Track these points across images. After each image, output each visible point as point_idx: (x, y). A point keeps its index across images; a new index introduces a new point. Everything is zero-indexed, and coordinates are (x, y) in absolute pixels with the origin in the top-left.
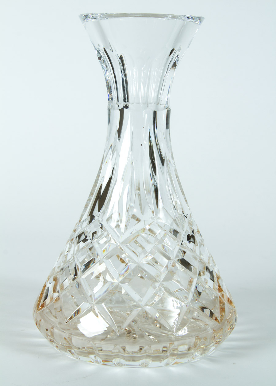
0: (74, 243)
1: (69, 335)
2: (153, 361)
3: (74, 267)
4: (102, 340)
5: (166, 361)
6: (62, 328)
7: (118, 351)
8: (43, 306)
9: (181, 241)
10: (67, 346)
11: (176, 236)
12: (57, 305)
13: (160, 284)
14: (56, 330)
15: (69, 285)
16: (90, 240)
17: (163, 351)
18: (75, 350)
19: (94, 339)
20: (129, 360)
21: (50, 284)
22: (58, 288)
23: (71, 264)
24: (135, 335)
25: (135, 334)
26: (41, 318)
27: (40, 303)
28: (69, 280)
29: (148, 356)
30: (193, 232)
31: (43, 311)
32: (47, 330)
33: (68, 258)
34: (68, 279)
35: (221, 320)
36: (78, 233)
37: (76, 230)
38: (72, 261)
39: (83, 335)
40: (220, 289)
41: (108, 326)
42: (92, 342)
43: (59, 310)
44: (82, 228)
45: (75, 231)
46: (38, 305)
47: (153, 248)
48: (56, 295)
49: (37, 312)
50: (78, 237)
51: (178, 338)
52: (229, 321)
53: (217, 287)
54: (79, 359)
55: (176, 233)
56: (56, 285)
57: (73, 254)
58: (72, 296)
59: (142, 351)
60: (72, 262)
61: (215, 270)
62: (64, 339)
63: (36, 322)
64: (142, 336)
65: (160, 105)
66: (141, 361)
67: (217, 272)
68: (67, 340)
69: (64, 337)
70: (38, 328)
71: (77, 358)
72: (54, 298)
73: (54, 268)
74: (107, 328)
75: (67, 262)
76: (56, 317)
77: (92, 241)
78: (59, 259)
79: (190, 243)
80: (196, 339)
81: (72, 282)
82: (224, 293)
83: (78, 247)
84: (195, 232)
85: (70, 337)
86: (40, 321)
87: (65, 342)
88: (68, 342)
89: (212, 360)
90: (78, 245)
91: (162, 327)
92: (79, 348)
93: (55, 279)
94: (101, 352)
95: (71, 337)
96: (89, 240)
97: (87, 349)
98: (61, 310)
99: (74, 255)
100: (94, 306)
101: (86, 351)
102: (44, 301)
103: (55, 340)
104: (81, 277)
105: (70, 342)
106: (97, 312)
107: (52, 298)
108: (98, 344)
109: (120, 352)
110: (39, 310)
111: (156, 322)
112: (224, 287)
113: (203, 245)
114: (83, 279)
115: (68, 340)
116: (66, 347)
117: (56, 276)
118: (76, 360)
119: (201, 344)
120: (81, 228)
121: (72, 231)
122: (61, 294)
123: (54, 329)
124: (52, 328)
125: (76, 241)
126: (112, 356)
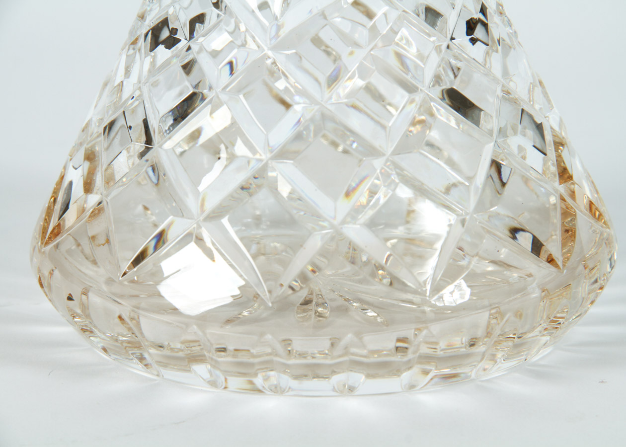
0: (139, 50)
1: (133, 311)
2: (368, 376)
3: (142, 120)
4: (228, 321)
5: (406, 376)
6: (114, 294)
7: (269, 350)
8: (58, 231)
9: (446, 37)
10: (129, 342)
11: (433, 25)
12: (97, 228)
13: (387, 160)
14: (94, 299)
15: (127, 170)
16: (186, 42)
17: (397, 348)
18: (150, 351)
19: (204, 319)
21: (76, 169)
22: (99, 180)
23: (134, 111)
24: (320, 309)
25: (323, 304)
26: (53, 267)
27: (49, 225)
28: (129, 157)
29: (357, 365)
30: (483, 10)
31: (57, 246)
32: (70, 298)
33: (126, 94)
34: (124, 152)
35: (566, 260)
36: (152, 21)
37: (146, 15)
38: (137, 103)
39: (175, 310)
40: (564, 175)
41: (243, 283)
42: (195, 327)
43: (103, 241)
44: (163, 5)
45: (142, 17)
46: (44, 230)
47: (364, 59)
48: (93, 199)
49: (40, 251)
50: (150, 33)
51: (442, 314)
52: (591, 266)
53: (554, 169)
54: (163, 376)
55: (432, 15)
56: (93, 174)
57: (139, 82)
58: (146, 208)
59: (338, 350)
60: (137, 106)
61: (551, 122)
62: (118, 320)
63: (40, 278)
64: (343, 310)
66: (337, 379)
67: (556, 128)
68: (128, 324)
69: (117, 315)
70: (47, 295)
71: (158, 375)
72: (87, 210)
73: (87, 125)
74: (240, 288)
75: (121, 106)
76: (94, 262)
77: (191, 44)
78: (100, 97)
79: (473, 44)
80: (490, 315)
81: (137, 161)
82: (576, 188)
83: (153, 63)
84: (489, 11)
85: (136, 317)
86: (51, 274)
87: (121, 329)
88: (130, 329)
89: (539, 374)
90: (152, 54)
91: (395, 285)
92: (161, 347)
93: (90, 157)
94: (223, 354)
95: (138, 318)
96: (183, 39)
97: (183, 347)
98: (108, 241)
99: (141, 85)
100: (199, 227)
101: (182, 354)
102: (59, 220)
103: (95, 326)
104: (161, 147)
105: (135, 330)
106: (209, 244)
107: (83, 210)
108: (216, 333)
109: (276, 355)
110: (47, 243)
111: (380, 272)
112: (576, 167)
113: (514, 49)
114: (166, 151)
115: (132, 324)
116: (125, 344)
117: (94, 146)
118: (155, 380)
119: (507, 330)
120: (160, 6)
121: (134, 16)
123: (90, 294)
124: (85, 293)
125: (145, 47)
126: (252, 365)
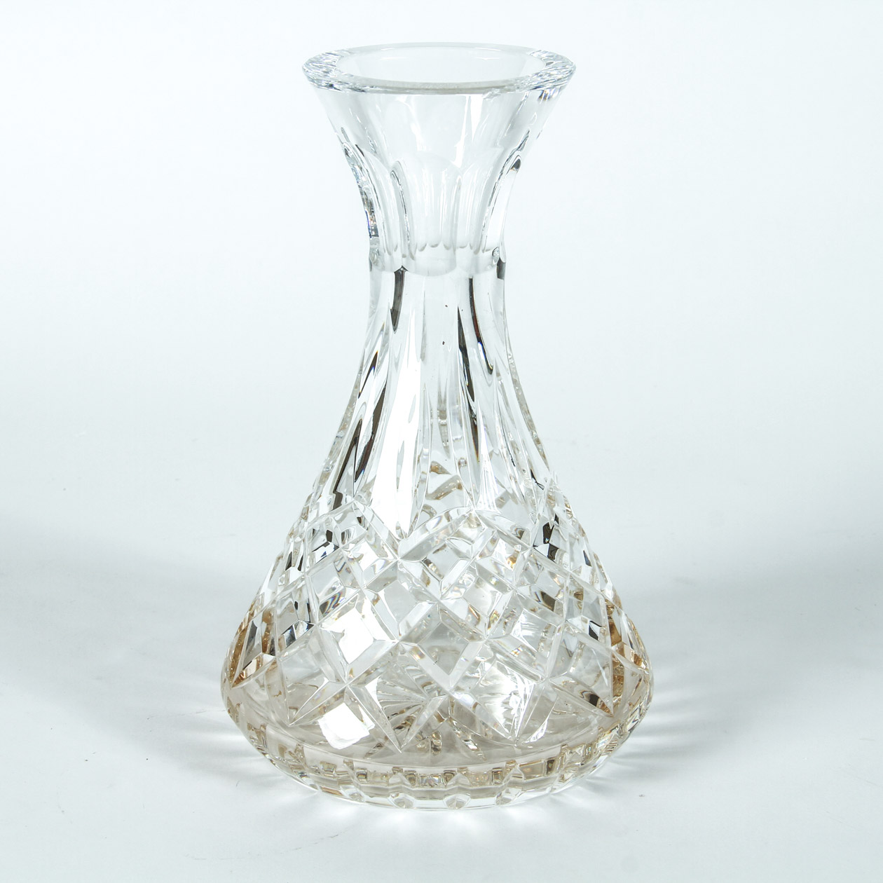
1: (298, 743)
3: (306, 601)
8: (240, 679)
9: (529, 545)
10: (293, 765)
12: (272, 679)
13: (486, 642)
20: (424, 798)
29: (462, 790)
31: (241, 688)
33: (293, 579)
36: (311, 522)
49: (229, 689)
63: (229, 709)
65: (483, 251)
66: (449, 798)
68: (294, 755)
72: (264, 663)
75: (291, 586)
80: (562, 750)
82: (623, 646)
84: (560, 520)
85: (301, 748)
86: (238, 706)
87: (289, 757)
88: (295, 758)
92: (318, 772)
93: (267, 619)
94: (365, 779)
95: (303, 748)
97: (336, 775)
98: (281, 693)
99: (305, 574)
101: (335, 779)
102: (243, 670)
104: (320, 625)
105: (300, 757)
109: (403, 783)
110: (233, 687)
116: (291, 766)
117: (269, 612)
120: (318, 512)
122: (280, 656)
123: (267, 727)
124: (264, 726)
126: (387, 790)
